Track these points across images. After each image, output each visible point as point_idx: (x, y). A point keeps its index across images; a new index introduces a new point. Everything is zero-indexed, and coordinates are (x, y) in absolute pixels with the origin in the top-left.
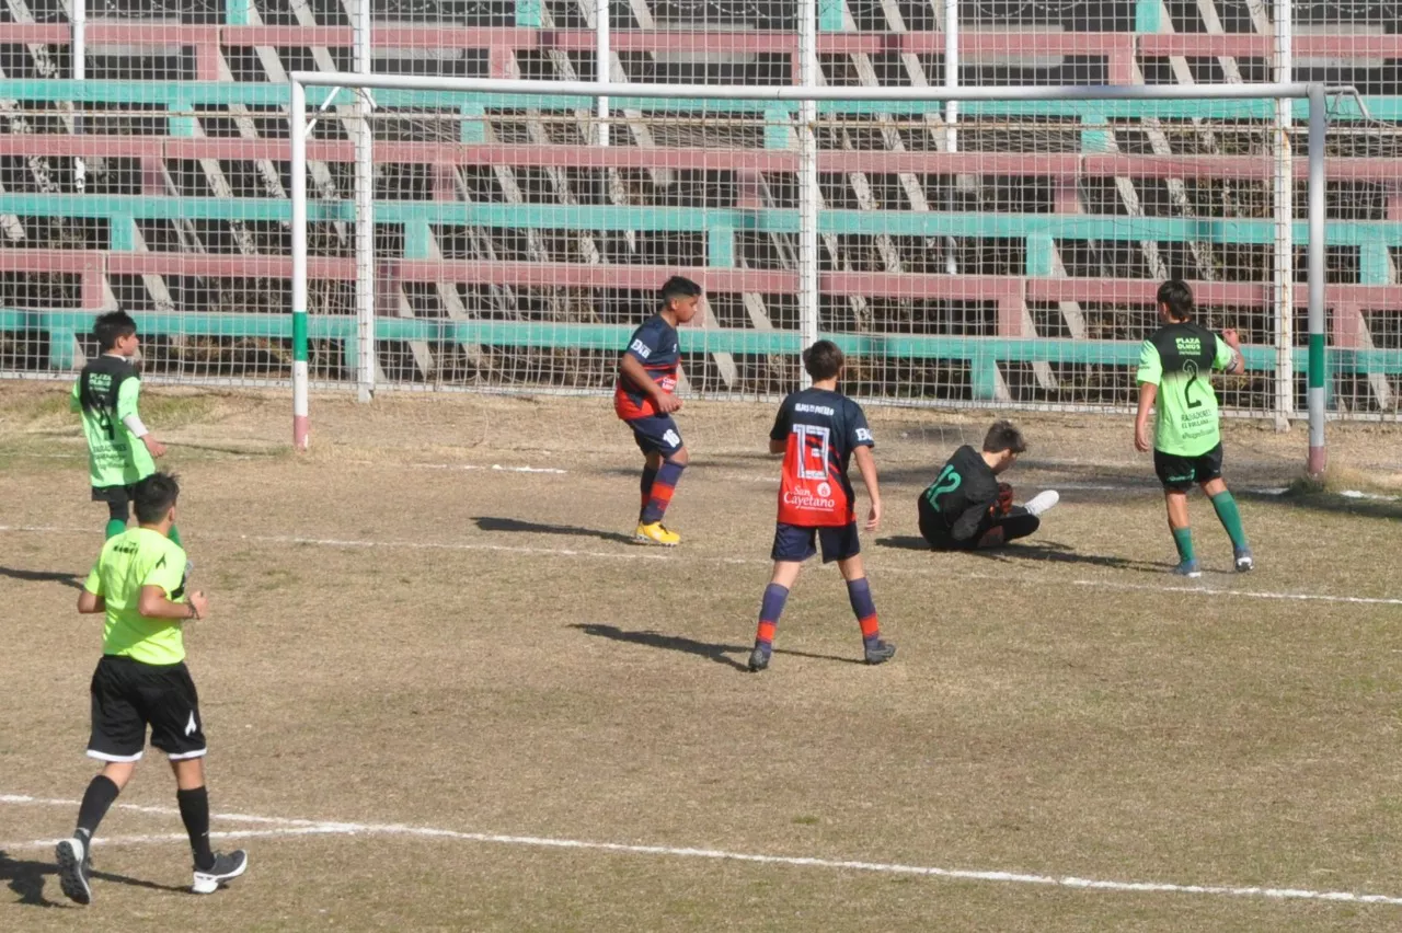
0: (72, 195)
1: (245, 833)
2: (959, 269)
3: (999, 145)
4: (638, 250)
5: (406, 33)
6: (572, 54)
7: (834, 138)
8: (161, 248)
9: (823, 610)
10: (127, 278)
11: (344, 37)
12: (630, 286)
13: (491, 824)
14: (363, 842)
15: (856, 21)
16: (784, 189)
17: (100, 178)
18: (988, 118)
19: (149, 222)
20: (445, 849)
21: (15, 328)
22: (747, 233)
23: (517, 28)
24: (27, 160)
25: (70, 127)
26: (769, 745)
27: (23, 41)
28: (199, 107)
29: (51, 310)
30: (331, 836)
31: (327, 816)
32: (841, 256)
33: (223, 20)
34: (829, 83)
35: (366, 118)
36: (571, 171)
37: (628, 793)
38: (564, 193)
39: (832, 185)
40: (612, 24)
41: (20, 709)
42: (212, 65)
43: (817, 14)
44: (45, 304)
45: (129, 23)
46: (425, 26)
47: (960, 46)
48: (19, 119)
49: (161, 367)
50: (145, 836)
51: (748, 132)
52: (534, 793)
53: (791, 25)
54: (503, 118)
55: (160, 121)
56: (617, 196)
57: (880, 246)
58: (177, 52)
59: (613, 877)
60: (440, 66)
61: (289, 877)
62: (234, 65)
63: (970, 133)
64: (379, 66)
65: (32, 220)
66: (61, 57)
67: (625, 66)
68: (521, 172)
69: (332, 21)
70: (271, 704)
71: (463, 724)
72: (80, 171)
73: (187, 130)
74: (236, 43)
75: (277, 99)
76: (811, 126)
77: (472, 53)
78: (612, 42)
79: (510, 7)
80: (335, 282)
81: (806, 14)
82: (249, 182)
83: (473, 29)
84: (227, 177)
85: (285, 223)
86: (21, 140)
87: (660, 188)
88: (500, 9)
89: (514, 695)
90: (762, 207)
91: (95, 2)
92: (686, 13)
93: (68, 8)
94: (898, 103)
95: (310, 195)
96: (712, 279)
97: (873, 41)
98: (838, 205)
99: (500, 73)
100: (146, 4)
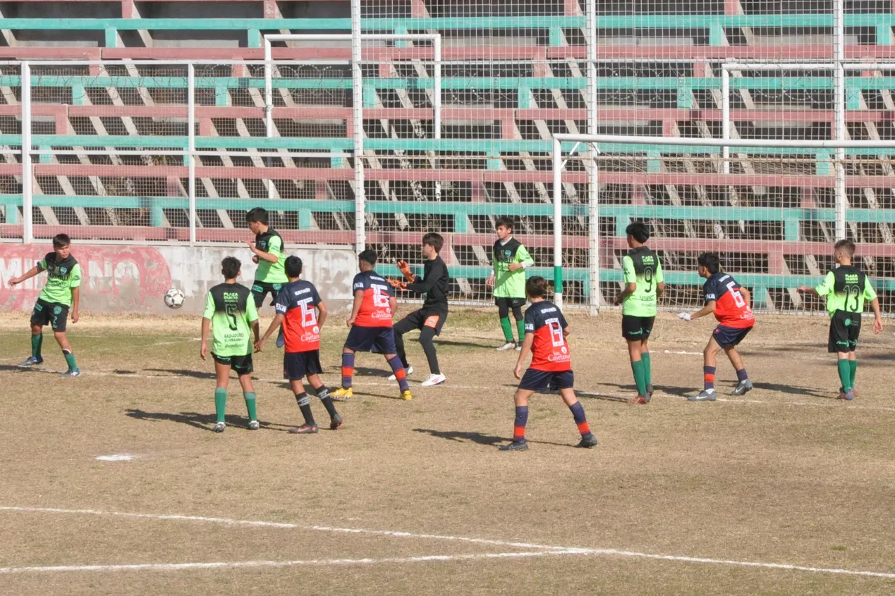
0: (433, 202)
1: (527, 554)
4: (746, 231)
5: (617, 112)
6: (709, 123)
7: (855, 169)
8: (482, 231)
9: (850, 431)
10: (463, 248)
11: (582, 114)
12: (741, 251)
13: (663, 550)
14: (592, 560)
15: (867, 104)
16: (826, 197)
17: (449, 192)
19: (476, 217)
20: (638, 563)
22: (806, 222)
23: (678, 109)
24: (409, 183)
25: (433, 165)
26: (819, 506)
27: (407, 117)
28: (503, 154)
30: (575, 556)
31: (572, 544)
32: (859, 235)
33: (516, 105)
34: (852, 139)
35: (595, 159)
36: (708, 188)
37: (739, 532)
38: (704, 200)
39: (854, 195)
40: (731, 106)
41: (404, 484)
42: (510, 130)
43: (845, 100)
44: (419, 262)
45: (465, 108)
46: (627, 108)
48: (405, 160)
49: (482, 297)
50: (473, 555)
51: (807, 166)
52: (687, 532)
53: (831, 106)
54: (671, 159)
55: (482, 161)
56: (733, 202)
57: (881, 229)
58: (491, 123)
59: (731, 579)
60: (635, 130)
61: (551, 578)
62: (522, 130)
64: (602, 130)
65: (412, 216)
66: (428, 127)
67: (738, 129)
68: (680, 188)
69: (576, 106)
70: (541, 482)
71: (648, 494)
72: (438, 190)
73: (496, 166)
74: (523, 118)
75: (545, 150)
76: (842, 162)
77: (653, 123)
78: (731, 116)
79: (674, 98)
80: (577, 249)
81: (839, 100)
82: (530, 194)
83: (653, 110)
84: (518, 192)
85: (550, 217)
86: (406, 172)
87: (758, 197)
88: (668, 98)
89: (676, 478)
90: (814, 207)
91: (446, 96)
92: (772, 100)
93: (432, 100)
94: (891, 150)
95: (563, 201)
96: (786, 247)
97: (877, 115)
98: (857, 206)
99: (669, 134)
100: (474, 97)
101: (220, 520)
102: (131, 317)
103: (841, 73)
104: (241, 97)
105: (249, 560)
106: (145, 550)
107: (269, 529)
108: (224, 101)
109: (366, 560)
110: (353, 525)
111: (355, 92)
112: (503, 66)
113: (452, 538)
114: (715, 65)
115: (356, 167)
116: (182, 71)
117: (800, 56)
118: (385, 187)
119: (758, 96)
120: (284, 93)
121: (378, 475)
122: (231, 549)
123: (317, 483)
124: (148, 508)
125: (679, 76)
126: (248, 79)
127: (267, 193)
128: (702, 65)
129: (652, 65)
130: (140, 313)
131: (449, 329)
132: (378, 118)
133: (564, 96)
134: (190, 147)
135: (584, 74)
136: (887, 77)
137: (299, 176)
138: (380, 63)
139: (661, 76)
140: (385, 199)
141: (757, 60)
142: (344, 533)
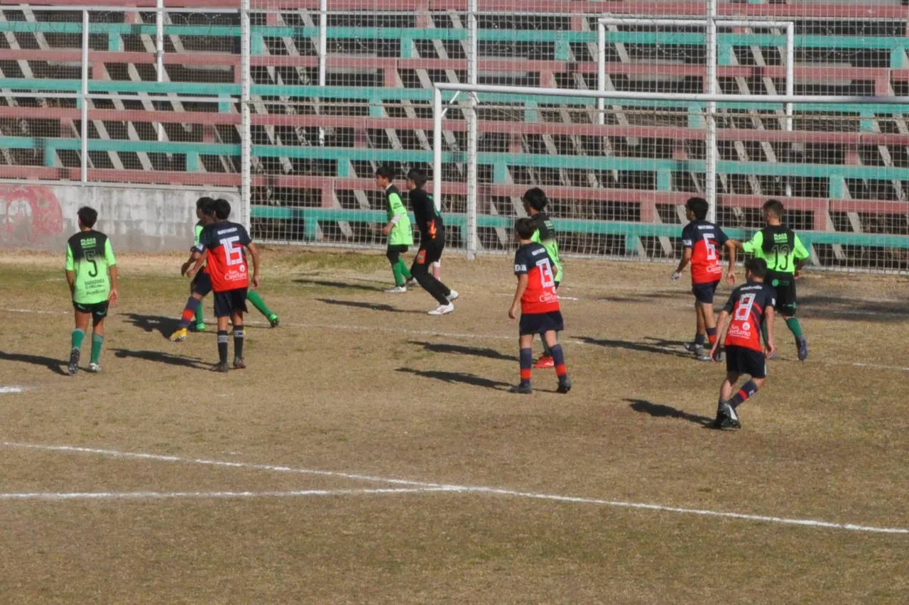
0: (317, 147)
1: (402, 490)
2: (793, 194)
3: (815, 127)
4: (619, 181)
5: (496, 63)
6: (585, 75)
7: (725, 122)
8: (364, 176)
10: (345, 192)
11: (463, 64)
12: (614, 200)
13: (535, 488)
14: (466, 499)
15: (738, 60)
16: (698, 149)
17: (333, 138)
18: (809, 113)
19: (358, 162)
20: (511, 501)
21: (286, 217)
22: (677, 173)
23: (555, 61)
24: (294, 128)
25: (317, 110)
26: (686, 449)
27: (293, 65)
28: (385, 101)
29: (305, 208)
30: (450, 493)
31: (447, 482)
32: (729, 186)
33: (398, 55)
34: (723, 93)
35: (474, 108)
36: (583, 138)
37: (609, 473)
38: (579, 149)
39: (724, 147)
40: (607, 59)
41: (284, 421)
42: (393, 78)
43: (717, 55)
44: (302, 205)
45: (349, 56)
46: (506, 59)
47: (794, 73)
48: (290, 106)
49: (363, 240)
50: (350, 491)
51: (679, 118)
52: (558, 472)
53: (703, 61)
54: (548, 109)
55: (364, 109)
56: (607, 152)
57: (750, 181)
58: (374, 71)
59: (600, 519)
60: (514, 81)
61: (426, 514)
62: (404, 79)
63: (799, 121)
64: (481, 80)
65: (296, 160)
66: (313, 75)
67: (613, 82)
68: (556, 138)
69: (456, 56)
70: (417, 421)
71: (520, 434)
72: (322, 136)
73: (379, 113)
74: (405, 67)
75: (426, 98)
76: (713, 116)
77: (531, 74)
78: (606, 69)
79: (552, 50)
80: (456, 195)
81: (712, 56)
82: (411, 141)
83: (532, 61)
84: (399, 138)
85: (430, 164)
86: (291, 117)
87: (631, 148)
88: (546, 51)
89: (548, 419)
90: (686, 159)
91: (332, 45)
92: (646, 54)
93: (317, 47)
94: (761, 104)
95: (443, 149)
96: (658, 197)
97: (747, 70)
98: (727, 158)
99: (546, 85)
100: (358, 46)
101: (106, 452)
102: (23, 253)
103: (713, 30)
104: (133, 42)
105: (134, 491)
106: (33, 480)
107: (154, 462)
108: (117, 46)
109: (246, 494)
110: (233, 459)
111: (242, 40)
112: (386, 17)
113: (330, 473)
114: (592, 20)
115: (243, 112)
116: (77, 17)
117: (674, 12)
118: (270, 132)
119: (633, 51)
120: (175, 40)
121: (259, 411)
122: (116, 480)
123: (200, 418)
124: (37, 439)
125: (557, 29)
126: (140, 25)
127: (157, 135)
128: (579, 19)
129: (531, 18)
130: (33, 250)
131: (329, 270)
132: (265, 64)
133: (445, 46)
134: (83, 91)
135: (464, 25)
136: (758, 35)
137: (187, 120)
138: (268, 11)
139: (539, 29)
140: (270, 143)
141: (632, 15)
142: (225, 466)
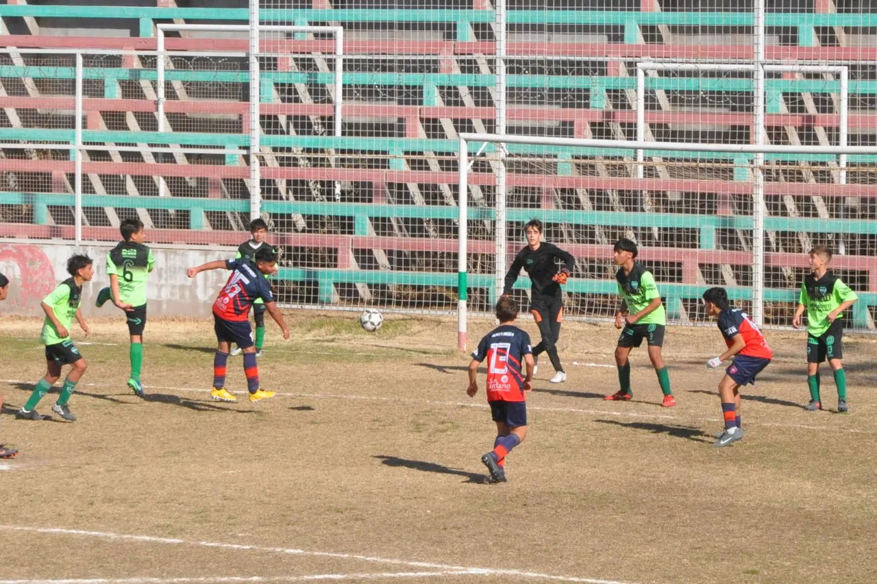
0: (332, 203)
1: (425, 574)
2: (846, 252)
3: (871, 180)
4: (659, 238)
5: (526, 111)
6: (623, 125)
7: (774, 175)
8: (384, 234)
9: (765, 449)
10: (363, 251)
11: (491, 113)
12: (654, 259)
13: (568, 571)
14: (493, 581)
15: (788, 107)
16: (744, 204)
17: (349, 193)
18: (864, 165)
19: (377, 219)
21: (299, 279)
22: (722, 230)
23: (590, 110)
24: (308, 183)
25: (333, 163)
26: (731, 527)
27: (306, 113)
28: (407, 153)
29: (320, 269)
30: (475, 576)
31: (473, 564)
32: (777, 244)
33: (421, 103)
34: (772, 143)
35: (503, 160)
36: (621, 192)
37: (648, 554)
38: (616, 205)
39: (772, 202)
40: (646, 107)
41: (297, 499)
42: (415, 128)
43: (765, 103)
44: (317, 265)
45: (367, 104)
46: (537, 107)
47: (848, 123)
48: (303, 158)
49: (382, 303)
50: (368, 574)
51: (724, 171)
52: (593, 553)
53: (750, 109)
54: (582, 161)
55: (384, 161)
56: (646, 207)
57: (800, 238)
58: (395, 121)
60: (546, 131)
62: (427, 129)
63: (854, 173)
64: (510, 130)
65: (309, 217)
66: (329, 124)
67: (653, 132)
68: (592, 193)
69: (484, 104)
70: (442, 499)
71: (553, 512)
72: (338, 191)
73: (400, 166)
74: (428, 116)
75: (451, 149)
76: (760, 168)
77: (564, 123)
78: (646, 118)
79: (587, 97)
80: (483, 255)
81: (759, 103)
82: (435, 196)
83: (565, 110)
84: (422, 193)
85: (455, 220)
86: (304, 171)
87: (672, 203)
88: (581, 98)
89: (582, 496)
90: (731, 214)
91: (348, 91)
92: (689, 101)
93: (332, 94)
94: (812, 155)
95: (469, 204)
96: (701, 256)
97: (798, 119)
98: (776, 214)
99: (580, 134)
100: (377, 93)
101: (102, 534)
102: (13, 318)
103: (761, 75)
104: (131, 89)
105: (132, 576)
106: (22, 565)
107: (154, 545)
108: (114, 93)
109: (255, 578)
110: (242, 541)
111: (251, 86)
112: (408, 61)
113: (346, 556)
114: (630, 64)
115: (252, 164)
116: (70, 60)
117: (719, 56)
118: (282, 187)
119: (674, 97)
120: (177, 85)
121: (269, 488)
122: (113, 565)
123: (205, 497)
124: (27, 521)
125: (592, 75)
126: (139, 70)
127: (158, 190)
128: (616, 64)
129: (564, 63)
130: (22, 315)
131: (346, 336)
132: (276, 113)
133: (471, 93)
134: (76, 142)
135: (492, 70)
136: (809, 80)
137: (191, 174)
138: (279, 55)
139: (573, 74)
140: (281, 198)
141: (674, 60)
142: (232, 549)
